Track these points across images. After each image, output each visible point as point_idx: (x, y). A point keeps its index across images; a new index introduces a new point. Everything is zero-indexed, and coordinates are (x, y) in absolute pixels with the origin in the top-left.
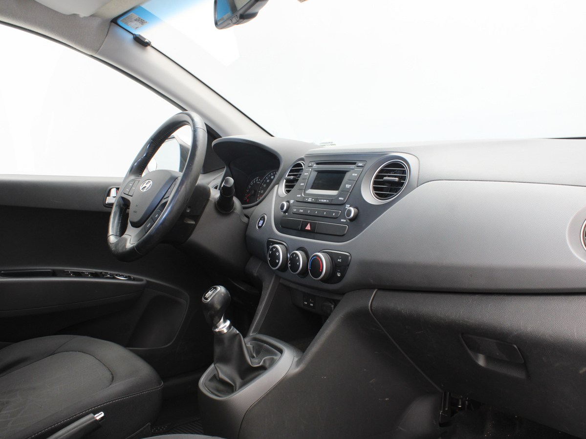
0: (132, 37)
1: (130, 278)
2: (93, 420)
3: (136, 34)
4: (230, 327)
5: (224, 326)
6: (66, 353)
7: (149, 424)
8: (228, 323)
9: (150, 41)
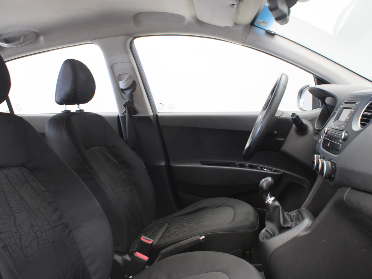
0: (264, 31)
1: (271, 170)
2: (198, 239)
3: (266, 29)
4: (274, 201)
5: (270, 200)
6: (225, 207)
7: (241, 249)
8: (273, 198)
9: (275, 32)
